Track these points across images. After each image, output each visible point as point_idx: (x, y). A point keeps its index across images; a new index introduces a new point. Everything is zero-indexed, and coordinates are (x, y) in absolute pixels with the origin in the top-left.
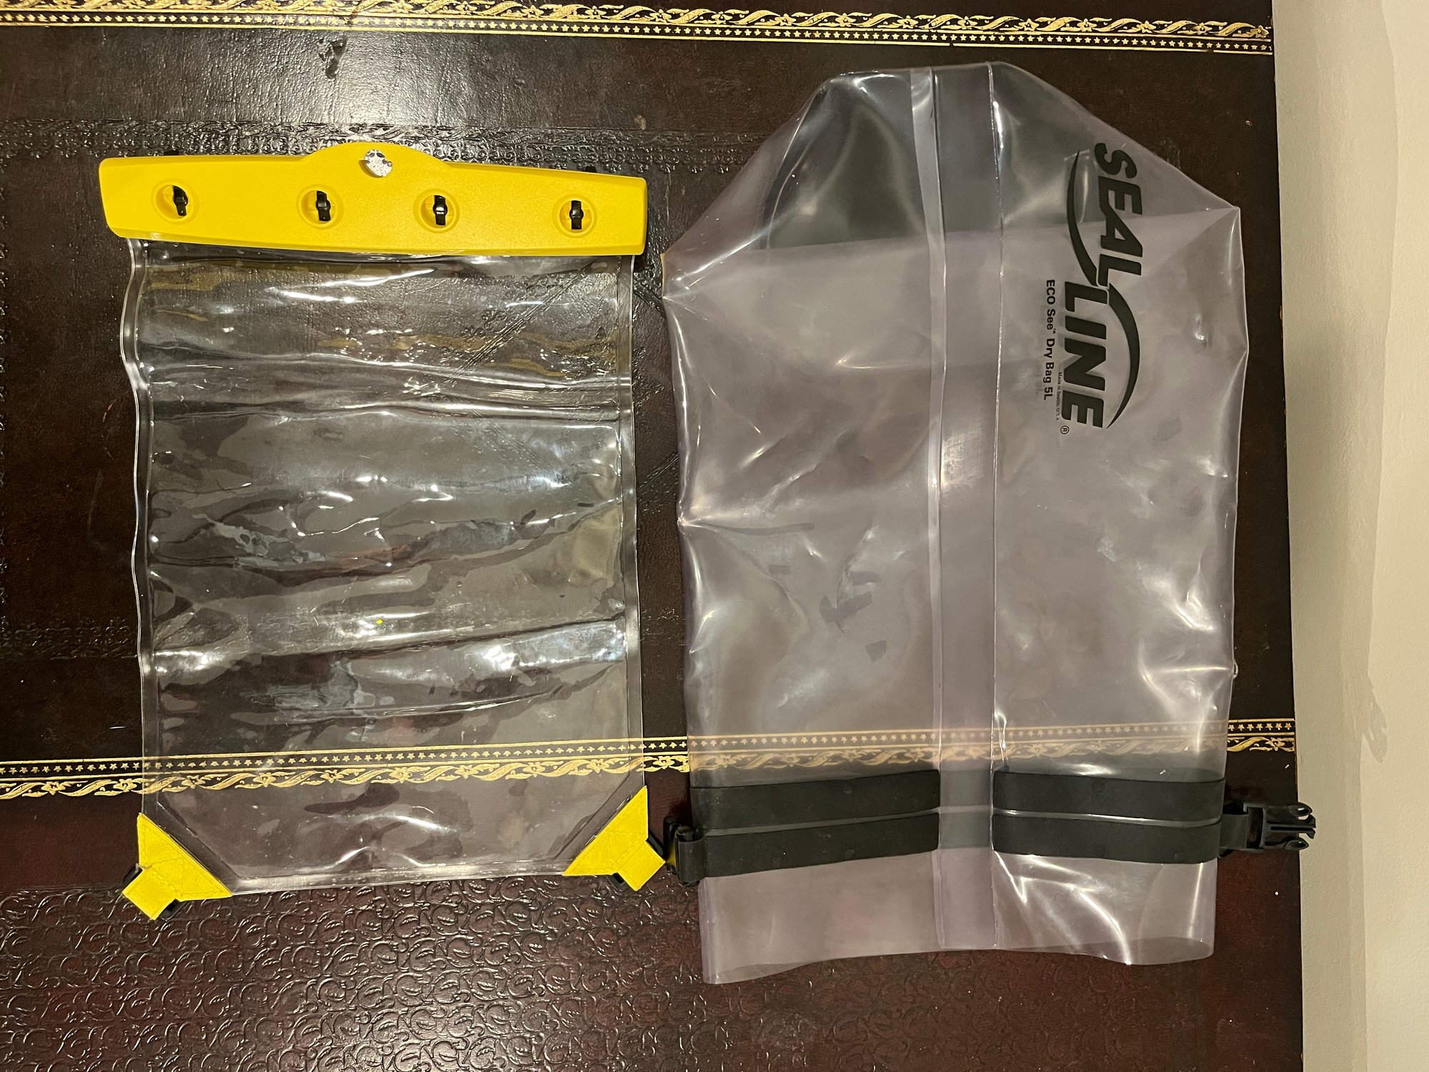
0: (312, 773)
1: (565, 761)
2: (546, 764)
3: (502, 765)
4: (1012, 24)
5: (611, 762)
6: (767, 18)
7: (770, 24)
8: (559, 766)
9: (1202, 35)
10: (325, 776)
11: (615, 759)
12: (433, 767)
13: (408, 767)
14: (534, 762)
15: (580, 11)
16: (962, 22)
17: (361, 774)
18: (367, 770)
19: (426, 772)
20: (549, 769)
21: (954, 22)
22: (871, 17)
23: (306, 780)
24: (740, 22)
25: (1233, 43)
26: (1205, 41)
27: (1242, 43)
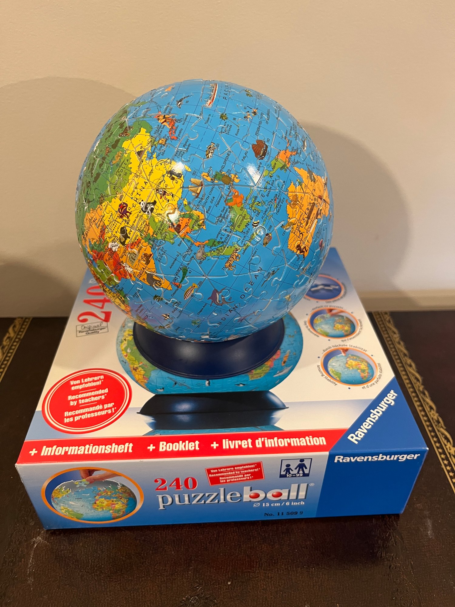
9: (10, 343)
25: (20, 331)
26: (14, 342)
27: (21, 328)
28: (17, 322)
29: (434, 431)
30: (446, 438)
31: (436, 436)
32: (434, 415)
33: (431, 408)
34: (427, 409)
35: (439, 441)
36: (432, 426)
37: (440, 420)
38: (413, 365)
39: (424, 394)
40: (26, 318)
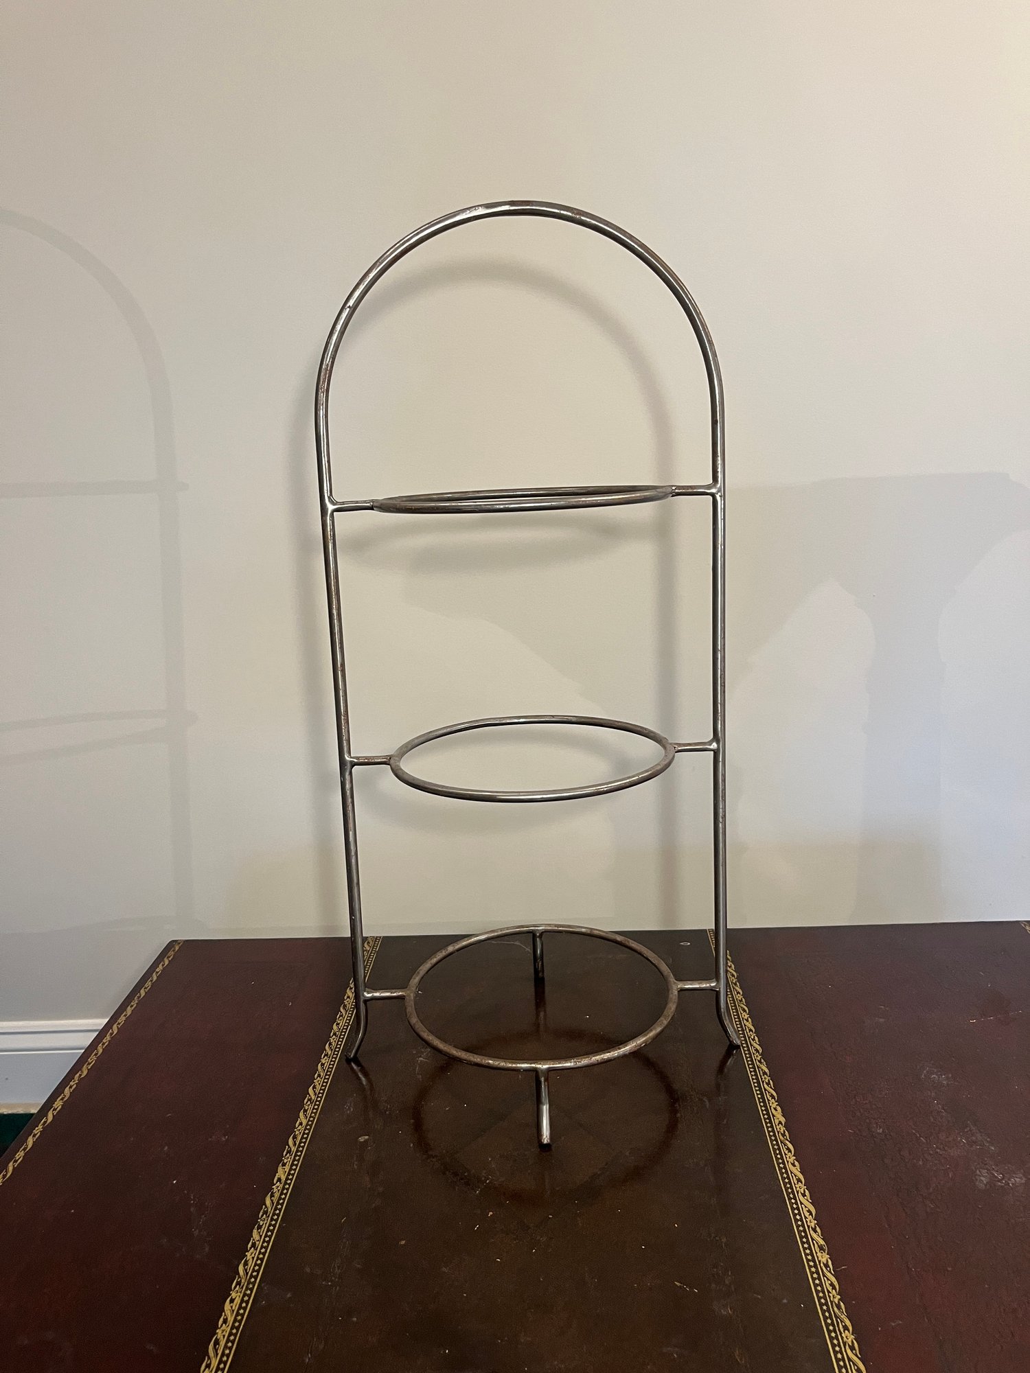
0: (836, 1309)
1: (791, 1173)
2: (796, 1182)
3: (801, 1203)
4: (345, 1006)
5: (787, 1152)
6: (314, 1087)
7: (318, 1087)
8: (796, 1176)
10: (836, 1301)
11: (784, 1150)
12: (813, 1239)
13: (816, 1253)
14: (796, 1188)
15: (284, 1165)
16: (339, 1022)
17: (828, 1279)
18: (824, 1276)
19: (817, 1243)
20: (799, 1180)
21: (338, 1024)
22: (326, 1050)
23: (843, 1312)
24: (313, 1098)
25: (374, 946)
26: (371, 953)
27: (375, 944)
28: (369, 939)
29: (735, 1006)
30: (744, 1011)
31: (736, 1009)
32: (740, 997)
33: (738, 993)
34: (734, 993)
35: (737, 1012)
36: (734, 1003)
37: (743, 1000)
38: (733, 966)
39: (736, 984)
40: (377, 937)
